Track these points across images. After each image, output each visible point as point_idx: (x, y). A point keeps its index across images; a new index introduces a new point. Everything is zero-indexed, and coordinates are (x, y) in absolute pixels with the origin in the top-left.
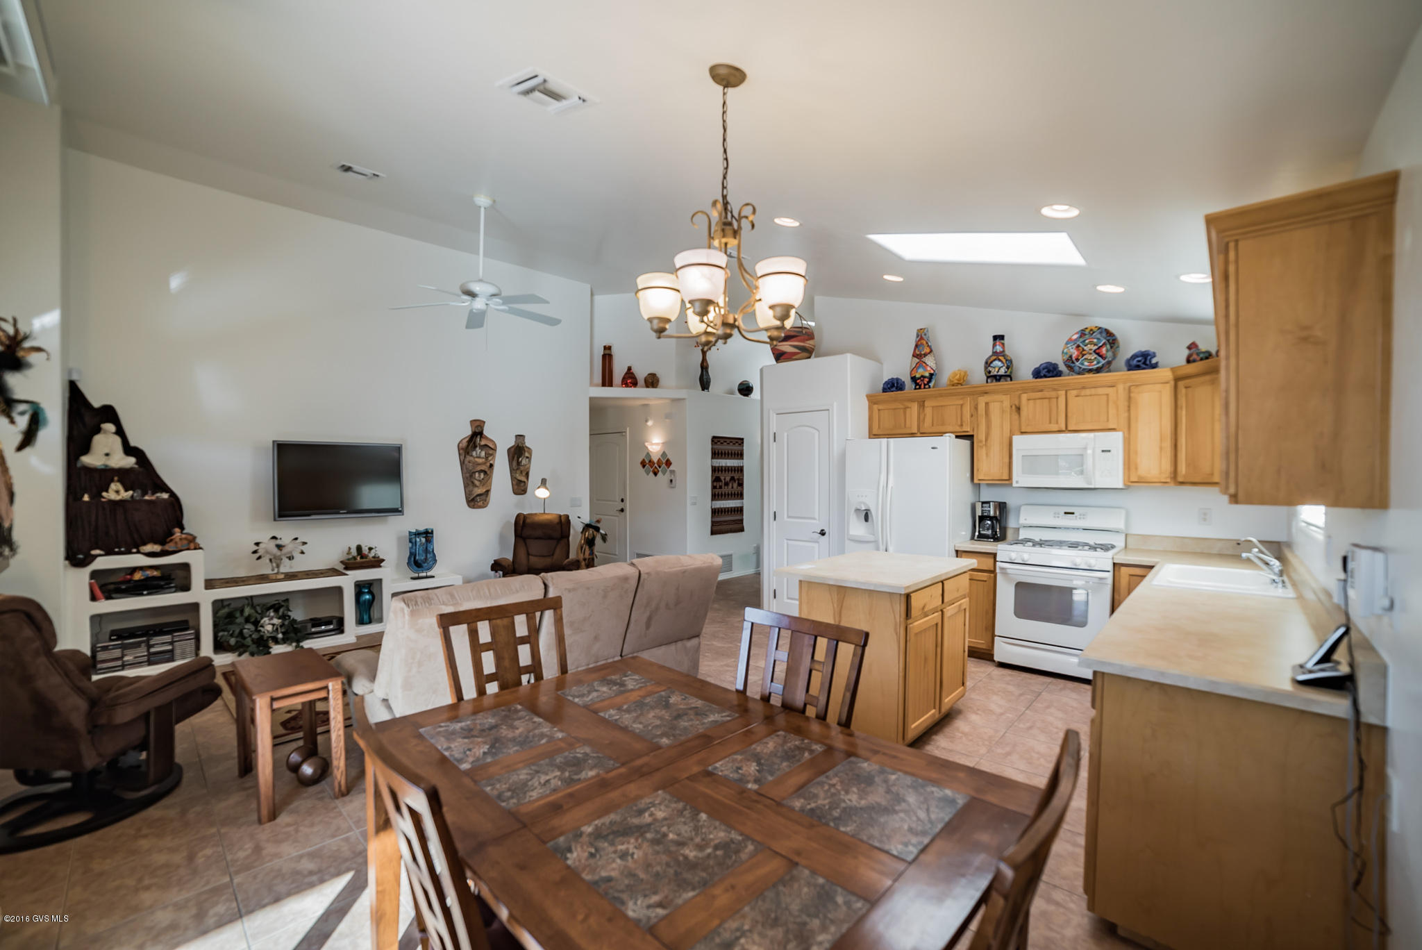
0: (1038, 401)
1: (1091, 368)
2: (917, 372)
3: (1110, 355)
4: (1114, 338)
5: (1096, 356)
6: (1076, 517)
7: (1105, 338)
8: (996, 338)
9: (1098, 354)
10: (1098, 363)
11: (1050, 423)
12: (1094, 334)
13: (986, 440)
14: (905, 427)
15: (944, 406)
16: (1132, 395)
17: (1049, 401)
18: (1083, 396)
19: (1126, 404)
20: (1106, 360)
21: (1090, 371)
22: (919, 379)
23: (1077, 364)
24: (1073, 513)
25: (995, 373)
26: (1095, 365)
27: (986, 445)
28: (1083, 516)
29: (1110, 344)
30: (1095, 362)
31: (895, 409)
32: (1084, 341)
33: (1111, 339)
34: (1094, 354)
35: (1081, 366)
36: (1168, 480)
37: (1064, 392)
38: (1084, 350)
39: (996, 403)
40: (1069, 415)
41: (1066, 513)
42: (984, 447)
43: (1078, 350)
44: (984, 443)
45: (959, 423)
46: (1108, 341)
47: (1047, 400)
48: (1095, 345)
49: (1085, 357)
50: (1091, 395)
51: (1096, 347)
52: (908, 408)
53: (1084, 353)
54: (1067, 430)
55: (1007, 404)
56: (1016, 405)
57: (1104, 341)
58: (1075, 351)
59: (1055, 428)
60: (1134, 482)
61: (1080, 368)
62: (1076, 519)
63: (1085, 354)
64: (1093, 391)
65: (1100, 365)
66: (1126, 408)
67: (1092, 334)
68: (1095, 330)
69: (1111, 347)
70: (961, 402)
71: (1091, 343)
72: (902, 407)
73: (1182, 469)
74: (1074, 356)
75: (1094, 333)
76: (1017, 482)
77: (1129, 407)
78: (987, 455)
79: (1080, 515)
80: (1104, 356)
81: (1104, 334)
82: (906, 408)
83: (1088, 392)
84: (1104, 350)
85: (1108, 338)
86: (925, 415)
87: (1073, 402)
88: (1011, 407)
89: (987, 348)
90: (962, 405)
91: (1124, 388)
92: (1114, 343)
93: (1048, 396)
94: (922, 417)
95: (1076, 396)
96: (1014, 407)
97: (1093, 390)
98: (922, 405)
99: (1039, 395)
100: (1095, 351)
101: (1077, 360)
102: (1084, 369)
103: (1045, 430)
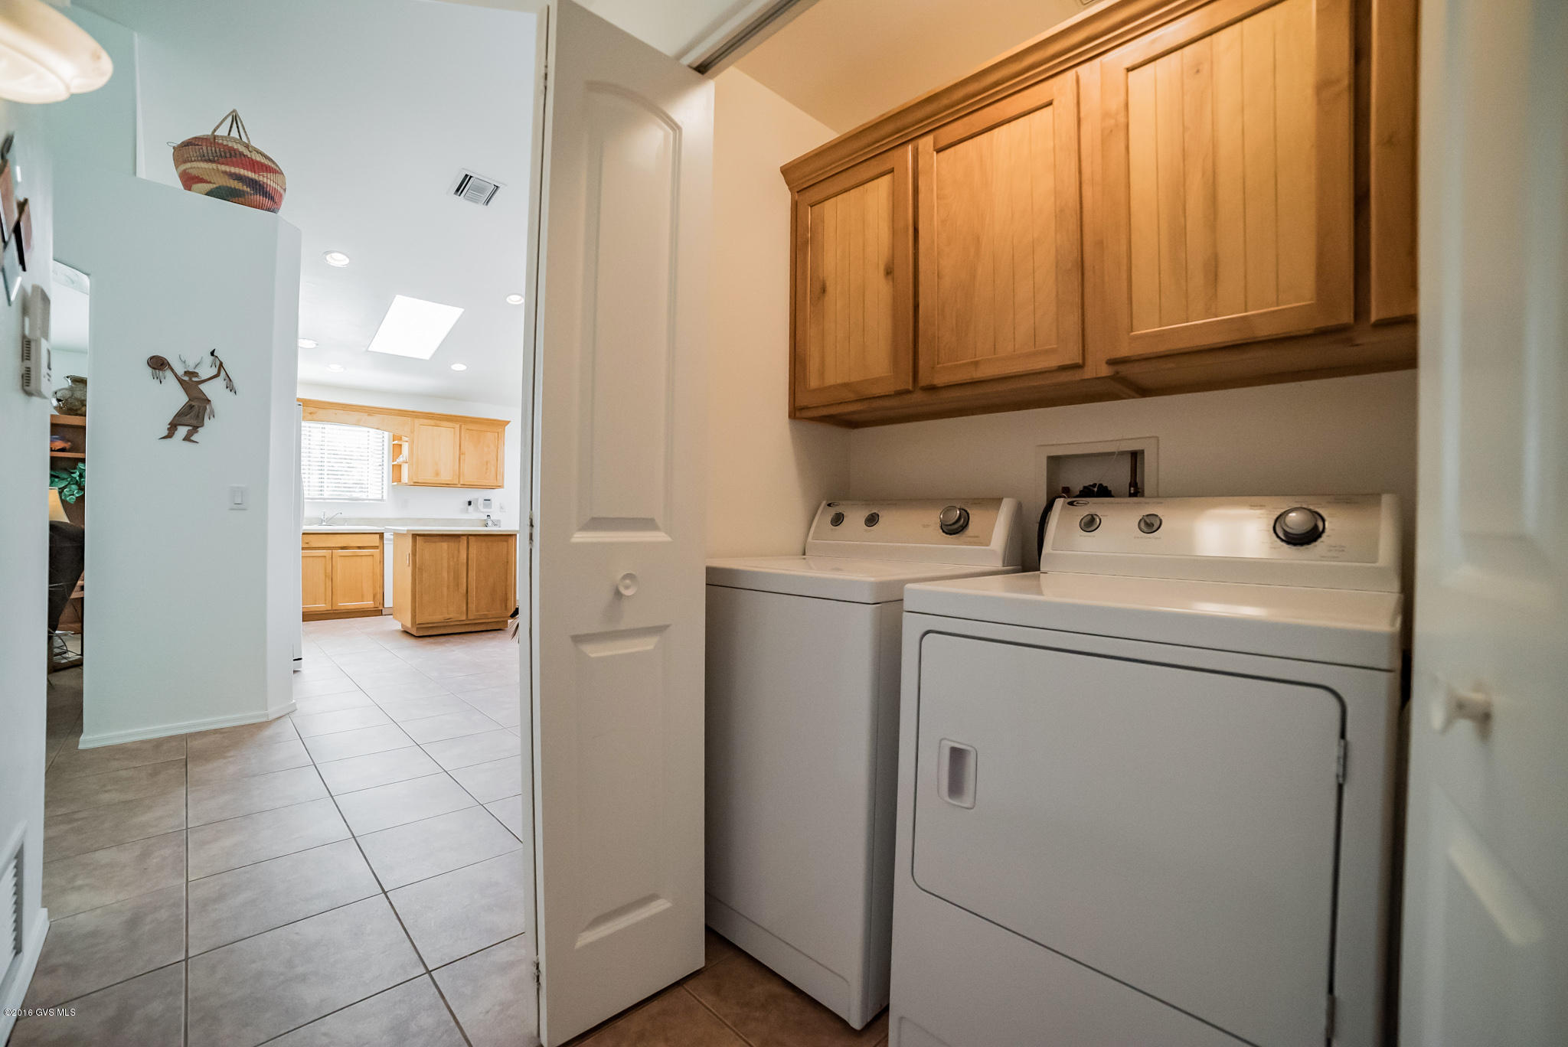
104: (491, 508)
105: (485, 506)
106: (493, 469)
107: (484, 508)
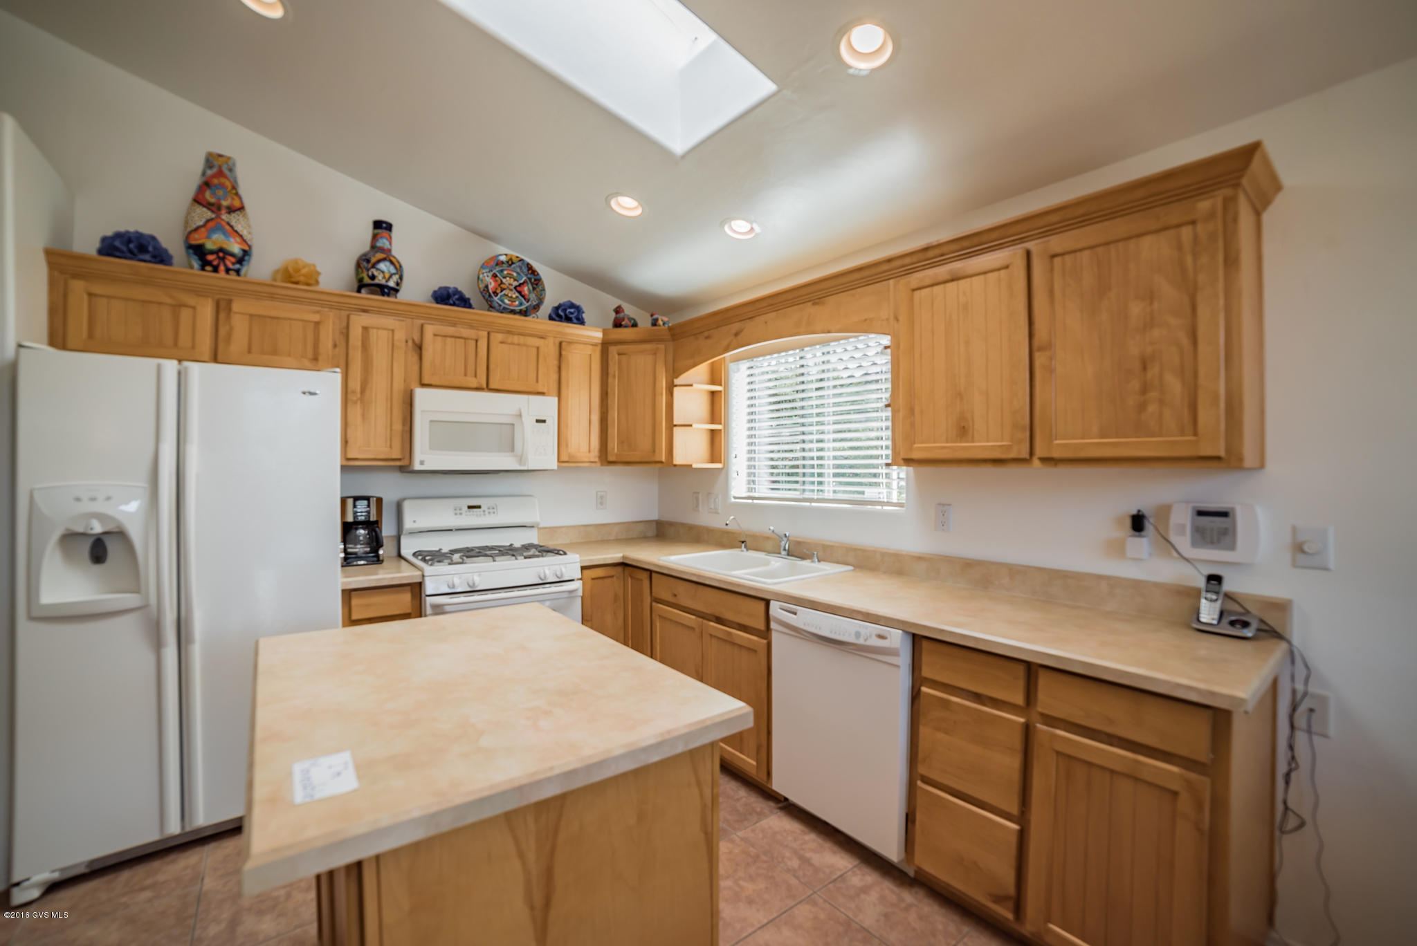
0: (449, 339)
1: (512, 308)
2: (208, 237)
3: (533, 296)
4: (537, 277)
5: (517, 294)
6: (484, 511)
7: (526, 275)
8: (378, 225)
9: (520, 293)
10: (521, 304)
11: (465, 375)
12: (513, 266)
13: (363, 391)
14: (176, 344)
15: (277, 318)
16: (563, 353)
17: (465, 342)
18: (510, 344)
19: (556, 363)
20: (530, 303)
21: (513, 312)
22: (212, 252)
23: (496, 299)
24: (479, 507)
25: (383, 282)
26: (517, 306)
27: (362, 400)
28: (493, 510)
29: (532, 284)
30: (517, 303)
31: (144, 302)
32: (502, 271)
33: (535, 279)
34: (514, 291)
35: (500, 303)
36: (597, 460)
37: (485, 334)
38: (502, 283)
39: (380, 332)
40: (492, 366)
41: (470, 507)
42: (359, 402)
43: (496, 281)
44: (359, 396)
45: (310, 353)
46: (530, 279)
47: (462, 341)
48: (515, 280)
49: (504, 292)
50: (519, 345)
51: (516, 283)
52: (185, 306)
53: (502, 286)
54: (489, 389)
55: (400, 335)
56: (413, 340)
57: (524, 278)
58: (491, 281)
59: (474, 383)
60: (566, 462)
61: (500, 305)
62: (484, 515)
63: (504, 289)
64: (522, 340)
65: (523, 307)
66: (557, 369)
67: (510, 265)
68: (515, 260)
69: (534, 289)
70: (316, 318)
71: (511, 276)
72: (169, 301)
73: (614, 445)
74: (490, 287)
75: (513, 263)
76: (422, 463)
77: (559, 368)
78: (364, 416)
79: (489, 508)
80: (527, 297)
81: (525, 270)
82: (178, 307)
83: (516, 339)
84: (526, 289)
85: (529, 276)
86: (231, 329)
87: (499, 351)
88: (407, 342)
89: (362, 238)
90: (317, 324)
91: (554, 343)
92: (537, 284)
93: (464, 335)
94: (223, 331)
95: (502, 343)
96: (410, 343)
97: (522, 338)
98: (222, 308)
99: (451, 330)
100: (515, 288)
101: (496, 294)
102: (504, 308)
103: (459, 385)
104: (1232, 547)
105: (1202, 537)
106: (1175, 386)
107: (1194, 544)
